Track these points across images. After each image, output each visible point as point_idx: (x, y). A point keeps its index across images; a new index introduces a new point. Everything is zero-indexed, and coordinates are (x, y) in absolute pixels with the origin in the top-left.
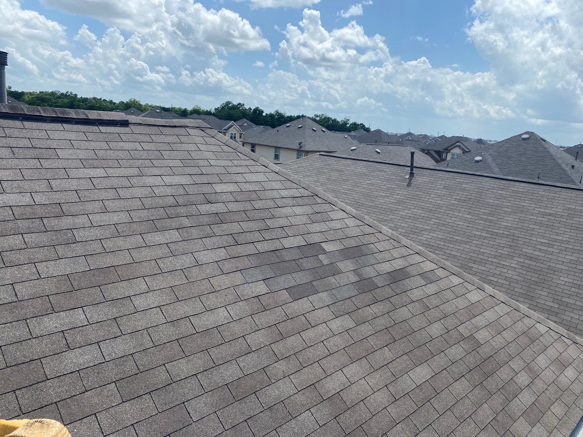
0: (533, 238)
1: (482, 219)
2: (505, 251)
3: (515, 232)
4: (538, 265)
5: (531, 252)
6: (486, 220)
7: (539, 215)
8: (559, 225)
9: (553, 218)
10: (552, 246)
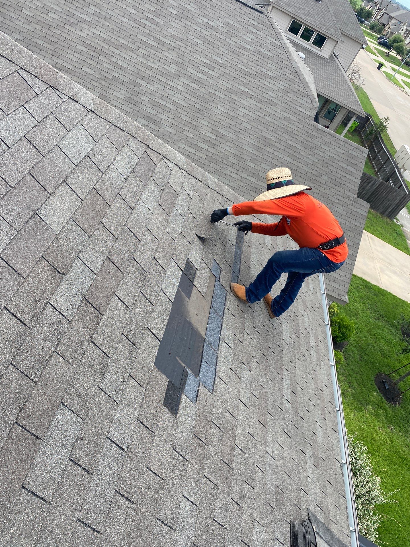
0: (197, 56)
1: (147, 18)
2: (173, 68)
3: (180, 44)
4: (201, 89)
5: (195, 73)
6: (152, 21)
7: (203, 27)
8: (219, 44)
9: (214, 33)
10: (213, 69)
